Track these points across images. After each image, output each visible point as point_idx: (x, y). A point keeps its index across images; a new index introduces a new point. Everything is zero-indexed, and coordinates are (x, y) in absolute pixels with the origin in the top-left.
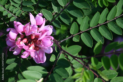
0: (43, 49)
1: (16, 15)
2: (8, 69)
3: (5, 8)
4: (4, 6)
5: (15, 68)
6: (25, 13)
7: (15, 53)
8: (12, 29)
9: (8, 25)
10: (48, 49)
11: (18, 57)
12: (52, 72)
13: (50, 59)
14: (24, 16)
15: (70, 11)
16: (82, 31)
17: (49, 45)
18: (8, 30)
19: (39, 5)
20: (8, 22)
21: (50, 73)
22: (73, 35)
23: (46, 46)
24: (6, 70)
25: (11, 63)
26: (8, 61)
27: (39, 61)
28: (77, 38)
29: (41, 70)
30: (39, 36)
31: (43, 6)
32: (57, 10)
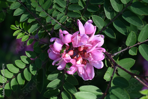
0: (92, 63)
1: (61, 21)
2: (50, 87)
3: (48, 13)
4: (46, 11)
5: (58, 86)
6: (70, 19)
7: (60, 67)
8: (57, 39)
9: (49, 33)
10: (98, 63)
11: (61, 72)
12: (108, 93)
13: (103, 77)
14: (70, 23)
15: (127, 18)
16: (140, 42)
17: (100, 59)
18: (52, 40)
19: (87, 9)
20: (51, 29)
21: (106, 94)
22: (129, 47)
23: (96, 60)
24: (48, 88)
25: (53, 79)
26: (50, 77)
27: (87, 78)
28: (135, 51)
29: (95, 90)
30: (89, 47)
31: (92, 11)
32: (110, 17)
